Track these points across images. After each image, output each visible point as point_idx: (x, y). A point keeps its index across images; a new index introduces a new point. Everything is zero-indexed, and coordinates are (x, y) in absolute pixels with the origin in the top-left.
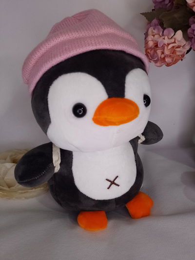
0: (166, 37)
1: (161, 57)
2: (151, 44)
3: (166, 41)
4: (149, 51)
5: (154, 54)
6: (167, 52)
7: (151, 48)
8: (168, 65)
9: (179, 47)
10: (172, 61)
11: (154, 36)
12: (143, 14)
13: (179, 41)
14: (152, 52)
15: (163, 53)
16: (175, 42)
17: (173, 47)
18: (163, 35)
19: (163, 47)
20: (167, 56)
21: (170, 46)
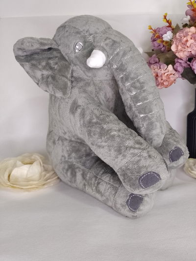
0: (162, 70)
1: (161, 82)
3: (163, 72)
6: (164, 78)
8: (166, 87)
9: (171, 74)
10: (169, 84)
11: (154, 69)
12: (146, 53)
13: (171, 71)
15: (162, 80)
17: (168, 74)
18: (160, 68)
19: (161, 76)
20: (164, 81)
21: (166, 74)
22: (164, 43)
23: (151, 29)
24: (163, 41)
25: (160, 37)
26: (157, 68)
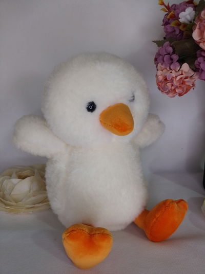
0: (173, 71)
1: (171, 89)
2: (161, 78)
3: (174, 75)
4: (160, 84)
5: (164, 86)
6: (175, 83)
7: (161, 82)
8: (180, 95)
9: (186, 78)
10: (183, 90)
11: (162, 70)
14: (163, 84)
15: (172, 85)
16: (182, 74)
17: (181, 78)
18: (170, 69)
19: (172, 80)
20: (177, 87)
21: (178, 78)
22: (181, 27)
23: (163, 4)
24: (179, 24)
25: (175, 17)
26: (166, 69)
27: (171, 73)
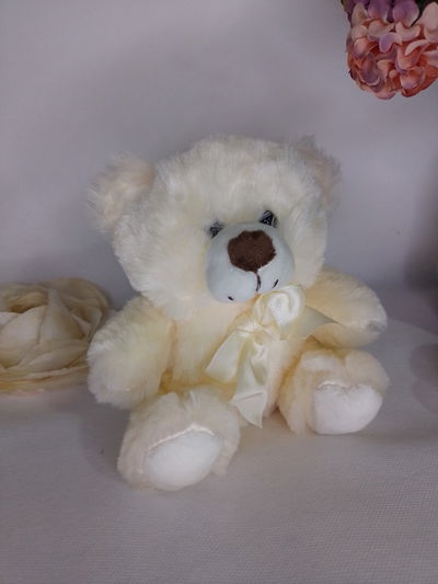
0: (399, 26)
1: (388, 77)
2: (361, 45)
3: (399, 36)
4: (357, 62)
5: (370, 71)
6: (402, 63)
7: (362, 57)
8: (408, 93)
10: (418, 82)
11: (367, 24)
13: (430, 32)
14: (366, 64)
15: (392, 66)
16: (421, 37)
17: (419, 48)
18: (391, 20)
19: (392, 53)
20: (404, 72)
21: (410, 48)
26: (380, 19)
27: (394, 30)
